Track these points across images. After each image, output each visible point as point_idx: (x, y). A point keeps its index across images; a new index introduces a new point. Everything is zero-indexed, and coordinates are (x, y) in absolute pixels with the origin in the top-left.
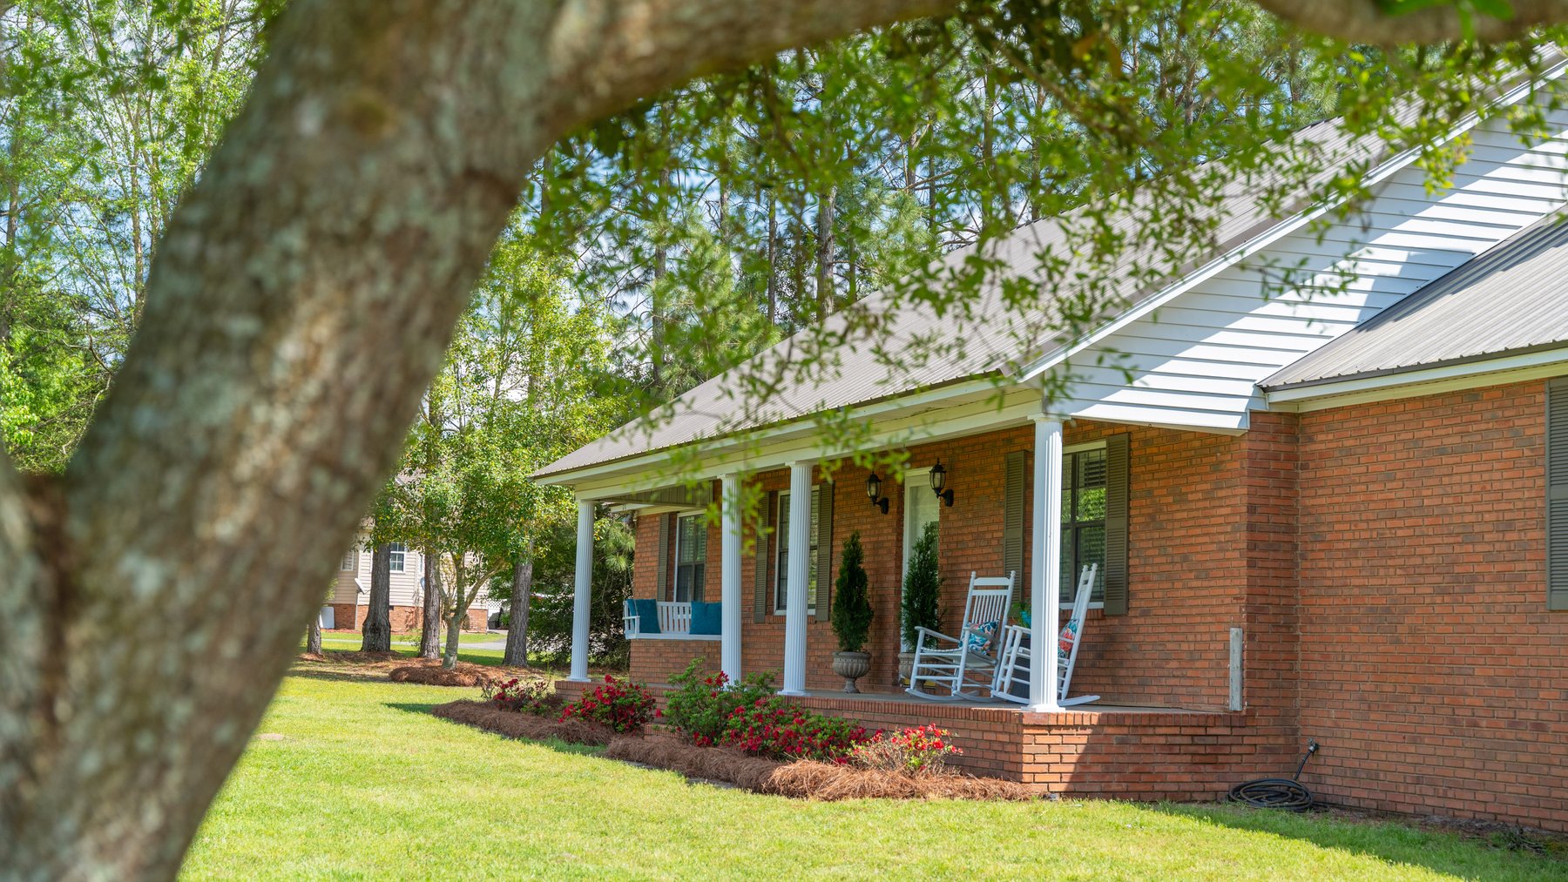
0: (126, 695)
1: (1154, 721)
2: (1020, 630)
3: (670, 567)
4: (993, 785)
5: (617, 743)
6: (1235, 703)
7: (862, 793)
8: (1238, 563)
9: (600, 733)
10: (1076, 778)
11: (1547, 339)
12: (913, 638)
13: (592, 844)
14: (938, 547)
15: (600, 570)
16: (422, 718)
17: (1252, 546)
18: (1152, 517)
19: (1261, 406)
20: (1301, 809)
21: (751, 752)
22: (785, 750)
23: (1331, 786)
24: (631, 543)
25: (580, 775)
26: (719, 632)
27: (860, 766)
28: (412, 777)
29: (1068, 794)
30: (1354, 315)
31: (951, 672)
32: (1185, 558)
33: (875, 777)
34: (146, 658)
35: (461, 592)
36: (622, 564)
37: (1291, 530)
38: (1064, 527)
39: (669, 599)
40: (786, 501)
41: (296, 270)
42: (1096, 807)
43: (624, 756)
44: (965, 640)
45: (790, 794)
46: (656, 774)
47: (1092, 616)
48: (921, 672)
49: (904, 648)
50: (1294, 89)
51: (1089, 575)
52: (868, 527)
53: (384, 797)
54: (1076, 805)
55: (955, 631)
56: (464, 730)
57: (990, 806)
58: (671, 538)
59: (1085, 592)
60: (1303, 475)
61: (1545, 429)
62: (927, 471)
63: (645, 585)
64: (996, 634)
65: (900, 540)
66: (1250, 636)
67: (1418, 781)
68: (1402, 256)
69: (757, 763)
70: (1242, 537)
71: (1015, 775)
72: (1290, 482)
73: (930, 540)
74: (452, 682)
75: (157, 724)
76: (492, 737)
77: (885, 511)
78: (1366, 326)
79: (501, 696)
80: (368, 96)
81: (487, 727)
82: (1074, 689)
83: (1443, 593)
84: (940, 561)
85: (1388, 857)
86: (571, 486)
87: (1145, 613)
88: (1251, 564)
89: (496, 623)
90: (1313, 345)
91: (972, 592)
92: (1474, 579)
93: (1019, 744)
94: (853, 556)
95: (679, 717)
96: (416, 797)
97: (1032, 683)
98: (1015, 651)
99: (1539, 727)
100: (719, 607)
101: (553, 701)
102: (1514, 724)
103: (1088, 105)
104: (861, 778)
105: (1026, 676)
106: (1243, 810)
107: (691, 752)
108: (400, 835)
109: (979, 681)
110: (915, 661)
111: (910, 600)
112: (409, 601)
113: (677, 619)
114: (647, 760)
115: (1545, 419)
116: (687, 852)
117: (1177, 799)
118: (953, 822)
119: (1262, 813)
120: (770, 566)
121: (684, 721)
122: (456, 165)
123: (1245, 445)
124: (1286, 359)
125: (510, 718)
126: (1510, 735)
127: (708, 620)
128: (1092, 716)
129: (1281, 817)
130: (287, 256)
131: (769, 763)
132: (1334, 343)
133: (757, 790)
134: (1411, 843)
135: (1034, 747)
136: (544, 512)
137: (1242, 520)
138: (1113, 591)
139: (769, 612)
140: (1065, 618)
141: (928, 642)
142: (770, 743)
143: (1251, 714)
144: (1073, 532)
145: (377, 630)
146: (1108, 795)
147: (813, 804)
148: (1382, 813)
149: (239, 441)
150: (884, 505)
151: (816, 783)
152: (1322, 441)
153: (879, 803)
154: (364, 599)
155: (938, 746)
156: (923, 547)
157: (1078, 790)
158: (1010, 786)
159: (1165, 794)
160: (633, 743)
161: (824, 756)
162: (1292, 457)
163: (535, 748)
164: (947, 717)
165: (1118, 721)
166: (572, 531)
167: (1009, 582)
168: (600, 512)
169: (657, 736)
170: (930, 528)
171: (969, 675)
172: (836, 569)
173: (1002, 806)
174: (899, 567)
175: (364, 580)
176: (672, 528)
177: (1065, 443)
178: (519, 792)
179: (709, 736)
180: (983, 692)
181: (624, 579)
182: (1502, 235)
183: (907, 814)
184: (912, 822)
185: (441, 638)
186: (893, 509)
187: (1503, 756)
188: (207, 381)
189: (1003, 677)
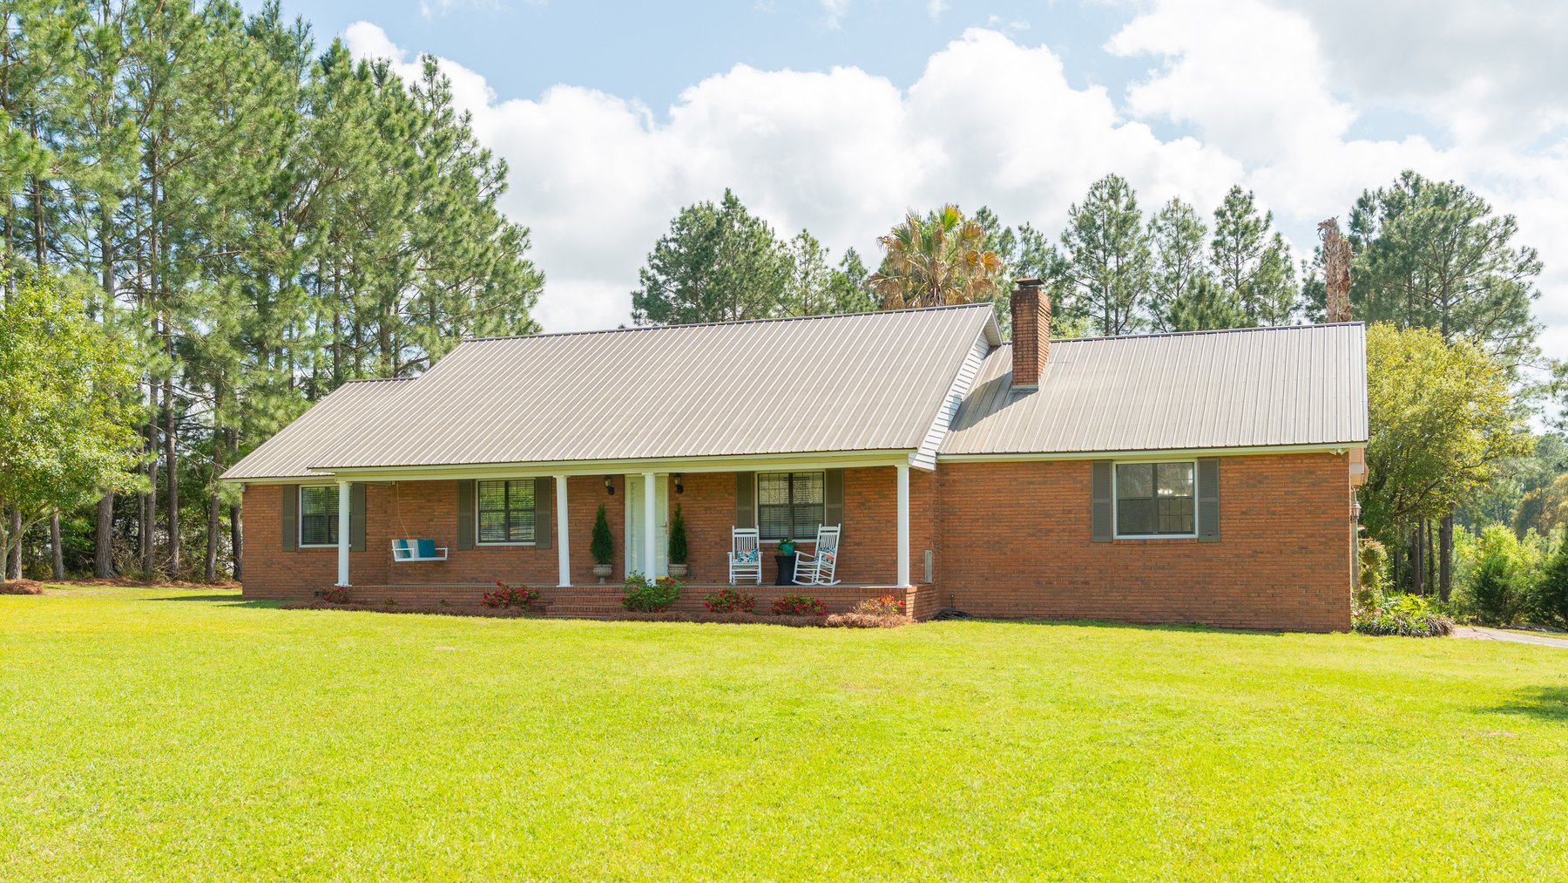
3: (297, 517)
6: (929, 580)
8: (928, 524)
18: (863, 504)
30: (947, 424)
32: (889, 522)
58: (296, 500)
60: (943, 488)
61: (1090, 478)
66: (935, 553)
67: (1017, 605)
77: (611, 493)
78: (951, 428)
83: (1031, 536)
87: (859, 544)
90: (942, 436)
91: (734, 536)
92: (1050, 531)
99: (1085, 583)
102: (1072, 583)
115: (1090, 474)
126: (1070, 587)
132: (948, 435)
143: (935, 584)
152: (955, 476)
174: (624, 522)
187: (1067, 594)
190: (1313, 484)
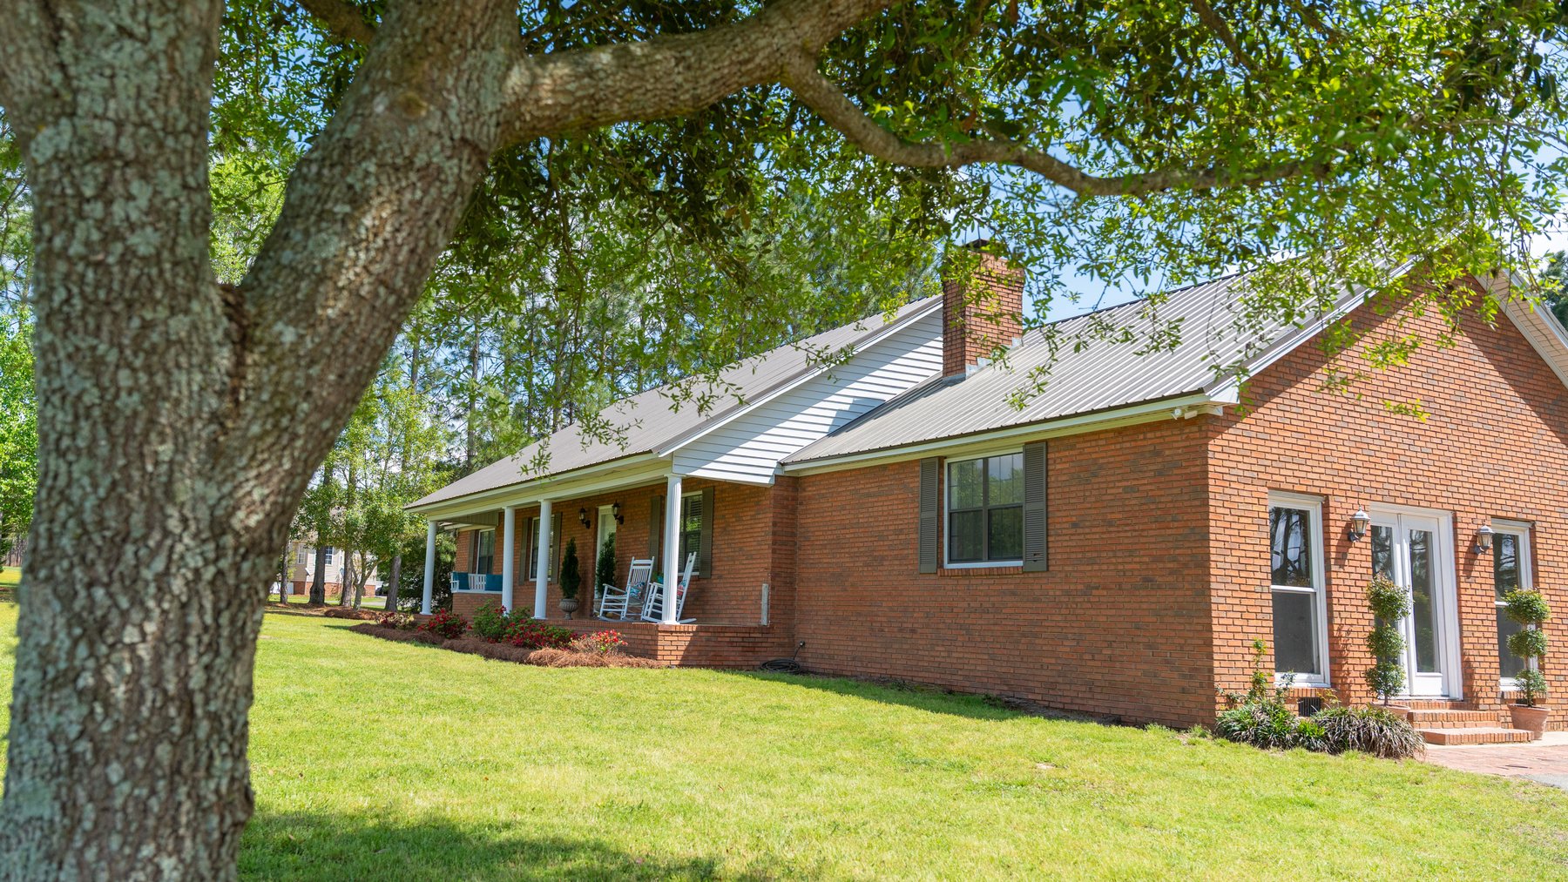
0: (275, 394)
1: (724, 630)
2: (656, 585)
3: (475, 558)
4: (642, 661)
5: (447, 642)
6: (764, 622)
7: (576, 664)
8: (767, 551)
9: (438, 638)
10: (684, 658)
11: (921, 439)
12: (601, 591)
13: (437, 684)
14: (614, 544)
15: (438, 562)
16: (343, 632)
17: (774, 543)
18: (724, 529)
19: (780, 473)
20: (796, 673)
21: (517, 646)
22: (535, 644)
23: (810, 663)
24: (454, 548)
25: (427, 657)
26: (500, 589)
27: (575, 650)
28: (340, 655)
29: (680, 666)
30: (826, 429)
31: (620, 607)
32: (741, 549)
33: (583, 656)
34: (286, 375)
35: (363, 571)
36: (449, 559)
37: (793, 535)
38: (681, 534)
39: (474, 572)
40: (537, 523)
41: (372, 181)
42: (694, 671)
43: (452, 648)
44: (628, 591)
45: (539, 665)
46: (468, 656)
47: (693, 579)
48: (606, 607)
49: (596, 596)
50: (793, 328)
51: (692, 558)
52: (579, 536)
53: (326, 663)
54: (685, 671)
55: (623, 587)
56: (366, 637)
57: (641, 670)
58: (476, 542)
59: (690, 567)
60: (800, 508)
61: (919, 484)
62: (610, 506)
63: (461, 567)
64: (644, 588)
65: (595, 542)
66: (772, 588)
67: (854, 659)
68: (850, 400)
69: (521, 650)
70: (770, 537)
71: (654, 656)
72: (794, 511)
73: (611, 541)
74: (358, 618)
75: (292, 412)
76: (381, 640)
77: (588, 527)
78: (832, 434)
79: (385, 622)
80: (412, 94)
81: (378, 636)
82: (683, 615)
83: (868, 566)
84: (616, 552)
85: (840, 692)
86: (424, 513)
87: (720, 577)
88: (774, 551)
89: (380, 592)
90: (806, 443)
91: (632, 567)
92: (883, 558)
93: (656, 641)
94: (571, 549)
95: (481, 631)
96: (343, 663)
97: (663, 612)
98: (655, 595)
99: (913, 631)
100: (501, 577)
101: (413, 624)
102: (901, 630)
103: (724, 260)
104: (575, 656)
105: (660, 609)
106: (768, 674)
107: (486, 646)
108: (336, 678)
109: (635, 611)
110: (602, 603)
111: (600, 571)
112: (334, 580)
113: (478, 583)
114: (463, 650)
115: (919, 479)
116: (487, 689)
117: (735, 668)
118: (624, 677)
119: (777, 674)
120: (528, 556)
121: (483, 631)
122: (457, 136)
123: (772, 492)
124: (793, 450)
125: (390, 632)
126: (899, 635)
127: (496, 583)
128: (695, 627)
129: (787, 676)
130: (367, 174)
131: (527, 650)
132: (816, 442)
133: (521, 662)
134: (851, 687)
135: (664, 642)
136: (408, 529)
137: (769, 529)
138: (704, 566)
139: (526, 579)
140: (680, 580)
141: (610, 592)
142: (528, 641)
143: (772, 627)
144: (685, 536)
145: (318, 591)
146: (700, 666)
147: (550, 669)
148: (835, 675)
149: (340, 266)
150: (588, 525)
151: (552, 659)
152: (810, 491)
153: (585, 668)
154: (310, 579)
155: (615, 641)
156: (608, 545)
157: (687, 662)
158: (651, 662)
159: (729, 666)
160: (455, 641)
161: (556, 646)
162: (795, 499)
163: (404, 645)
164: (619, 628)
165: (706, 630)
166: (423, 541)
167: (651, 562)
168: (438, 531)
169: (468, 638)
170: (611, 535)
171: (630, 609)
172: (562, 557)
173: (647, 670)
174: (595, 556)
175: (311, 568)
176: (476, 537)
177: (683, 491)
178: (398, 662)
179: (497, 638)
180: (637, 618)
181: (450, 566)
182: (899, 392)
183: (600, 673)
184: (602, 677)
185: (352, 597)
186: (592, 526)
187: (896, 646)
188: (324, 235)
189: (648, 608)
190: (1159, 473)
